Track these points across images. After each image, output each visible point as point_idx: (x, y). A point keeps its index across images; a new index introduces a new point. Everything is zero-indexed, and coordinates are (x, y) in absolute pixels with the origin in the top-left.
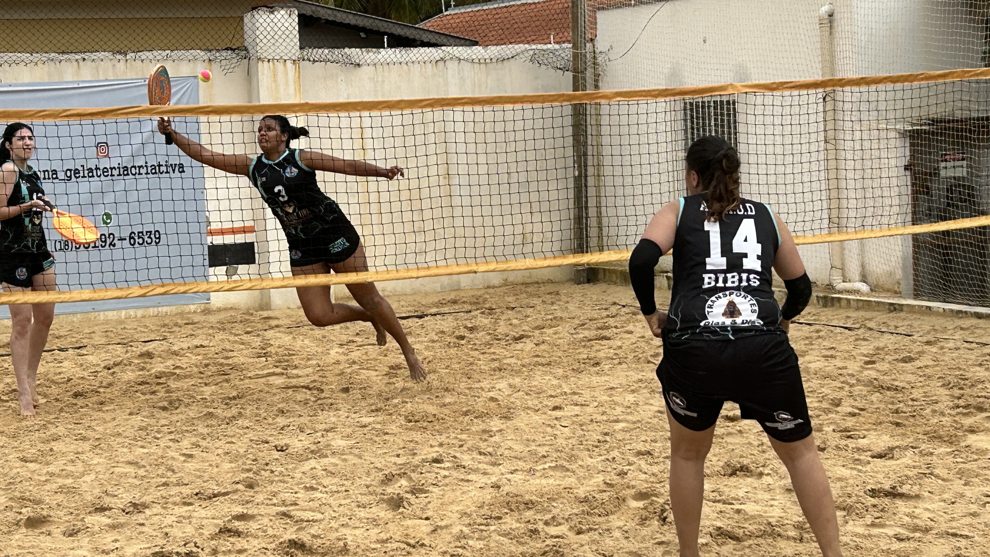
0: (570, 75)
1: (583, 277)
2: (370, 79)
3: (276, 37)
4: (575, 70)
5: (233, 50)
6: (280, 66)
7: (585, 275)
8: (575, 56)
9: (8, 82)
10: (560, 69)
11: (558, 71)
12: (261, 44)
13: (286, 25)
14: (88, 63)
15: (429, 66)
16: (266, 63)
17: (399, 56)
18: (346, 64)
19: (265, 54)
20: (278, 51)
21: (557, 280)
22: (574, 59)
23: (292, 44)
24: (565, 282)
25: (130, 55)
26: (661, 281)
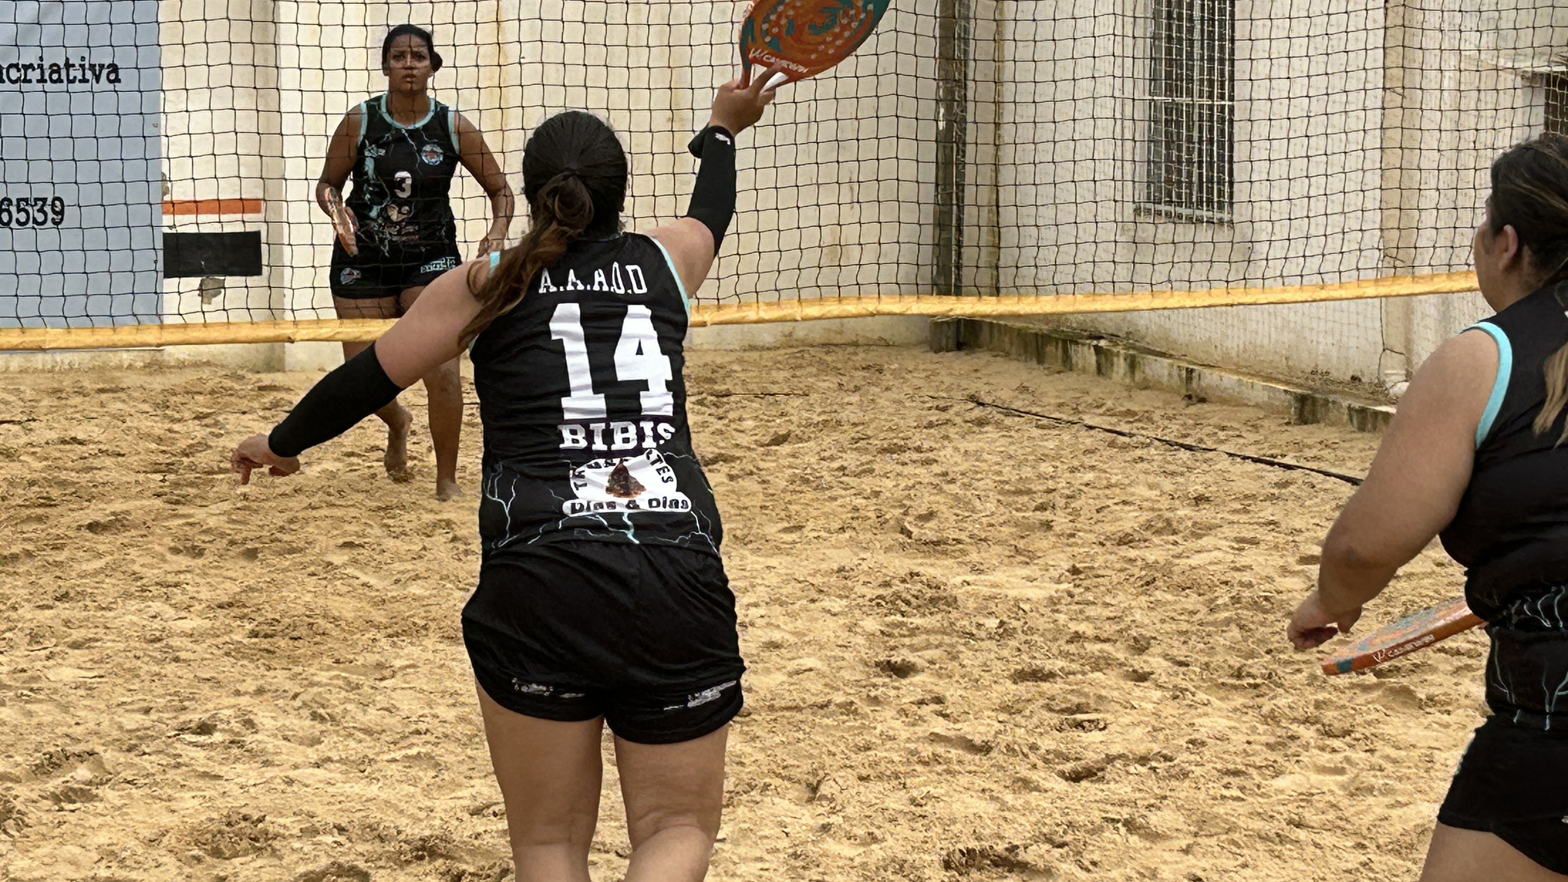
1: (948, 338)
7: (951, 332)
21: (897, 342)
24: (916, 344)
26: (1085, 356)
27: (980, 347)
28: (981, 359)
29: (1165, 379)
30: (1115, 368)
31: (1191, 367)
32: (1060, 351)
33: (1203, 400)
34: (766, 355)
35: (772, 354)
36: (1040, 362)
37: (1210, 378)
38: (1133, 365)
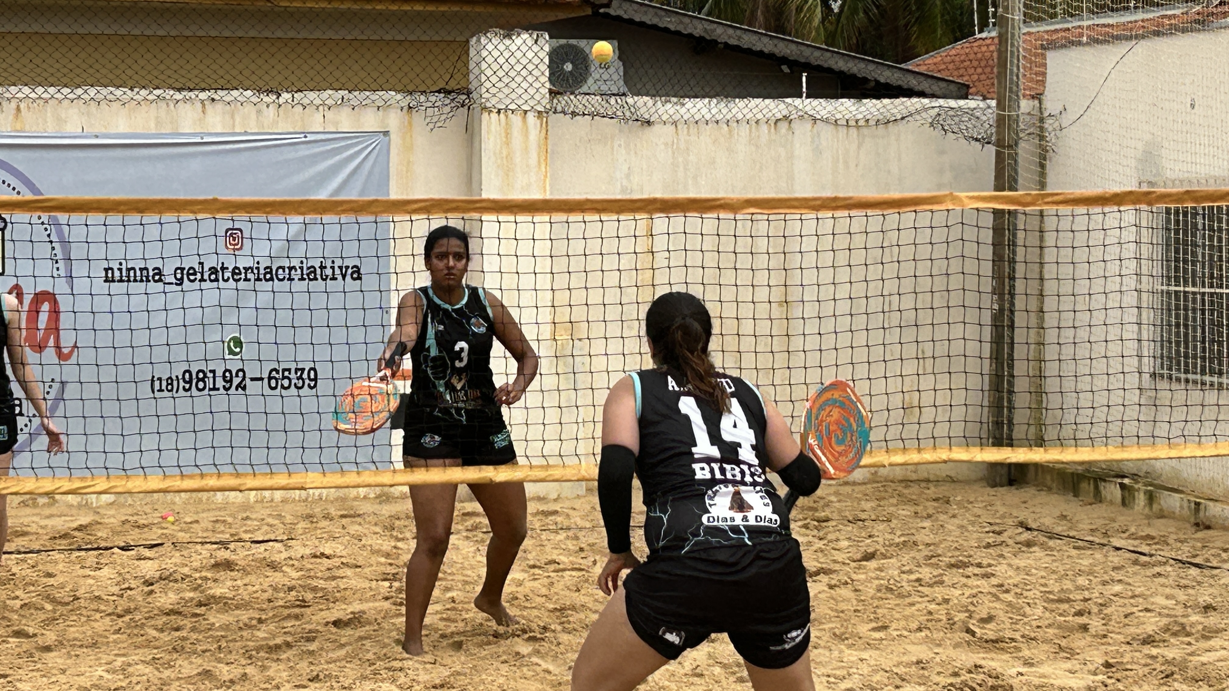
0: (991, 150)
1: (1001, 476)
2: (666, 144)
3: (512, 74)
4: (999, 143)
5: (448, 92)
6: (516, 119)
7: (1004, 471)
8: (1001, 121)
9: (96, 131)
10: (977, 140)
11: (973, 142)
12: (488, 85)
13: (530, 55)
14: (219, 106)
15: (764, 128)
16: (494, 115)
17: (714, 111)
18: (626, 120)
19: (494, 101)
20: (513, 96)
21: (960, 478)
22: (998, 126)
23: (537, 85)
24: (975, 481)
25: (286, 96)
26: (1112, 491)
27: (1028, 483)
28: (1027, 492)
29: (1177, 511)
30: (1137, 501)
31: (1198, 500)
32: (1092, 486)
33: (1208, 528)
34: (857, 488)
35: (863, 488)
36: (1076, 495)
37: (1214, 510)
38: (1151, 498)
